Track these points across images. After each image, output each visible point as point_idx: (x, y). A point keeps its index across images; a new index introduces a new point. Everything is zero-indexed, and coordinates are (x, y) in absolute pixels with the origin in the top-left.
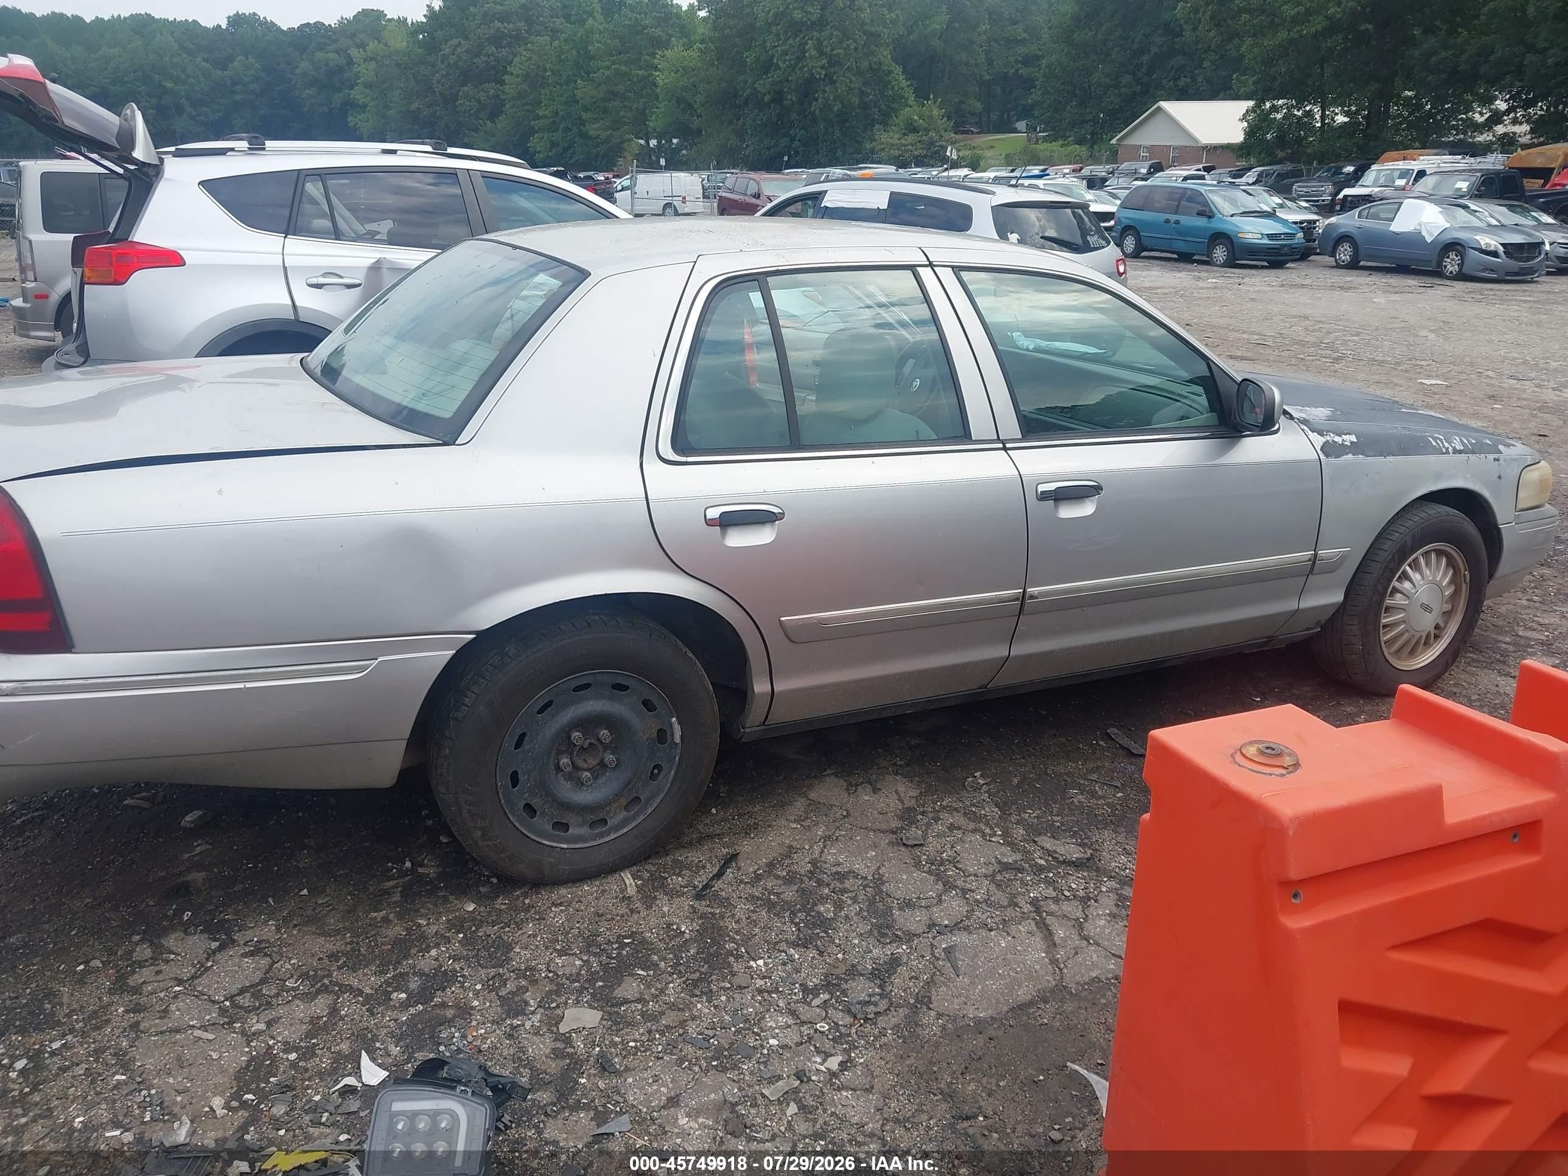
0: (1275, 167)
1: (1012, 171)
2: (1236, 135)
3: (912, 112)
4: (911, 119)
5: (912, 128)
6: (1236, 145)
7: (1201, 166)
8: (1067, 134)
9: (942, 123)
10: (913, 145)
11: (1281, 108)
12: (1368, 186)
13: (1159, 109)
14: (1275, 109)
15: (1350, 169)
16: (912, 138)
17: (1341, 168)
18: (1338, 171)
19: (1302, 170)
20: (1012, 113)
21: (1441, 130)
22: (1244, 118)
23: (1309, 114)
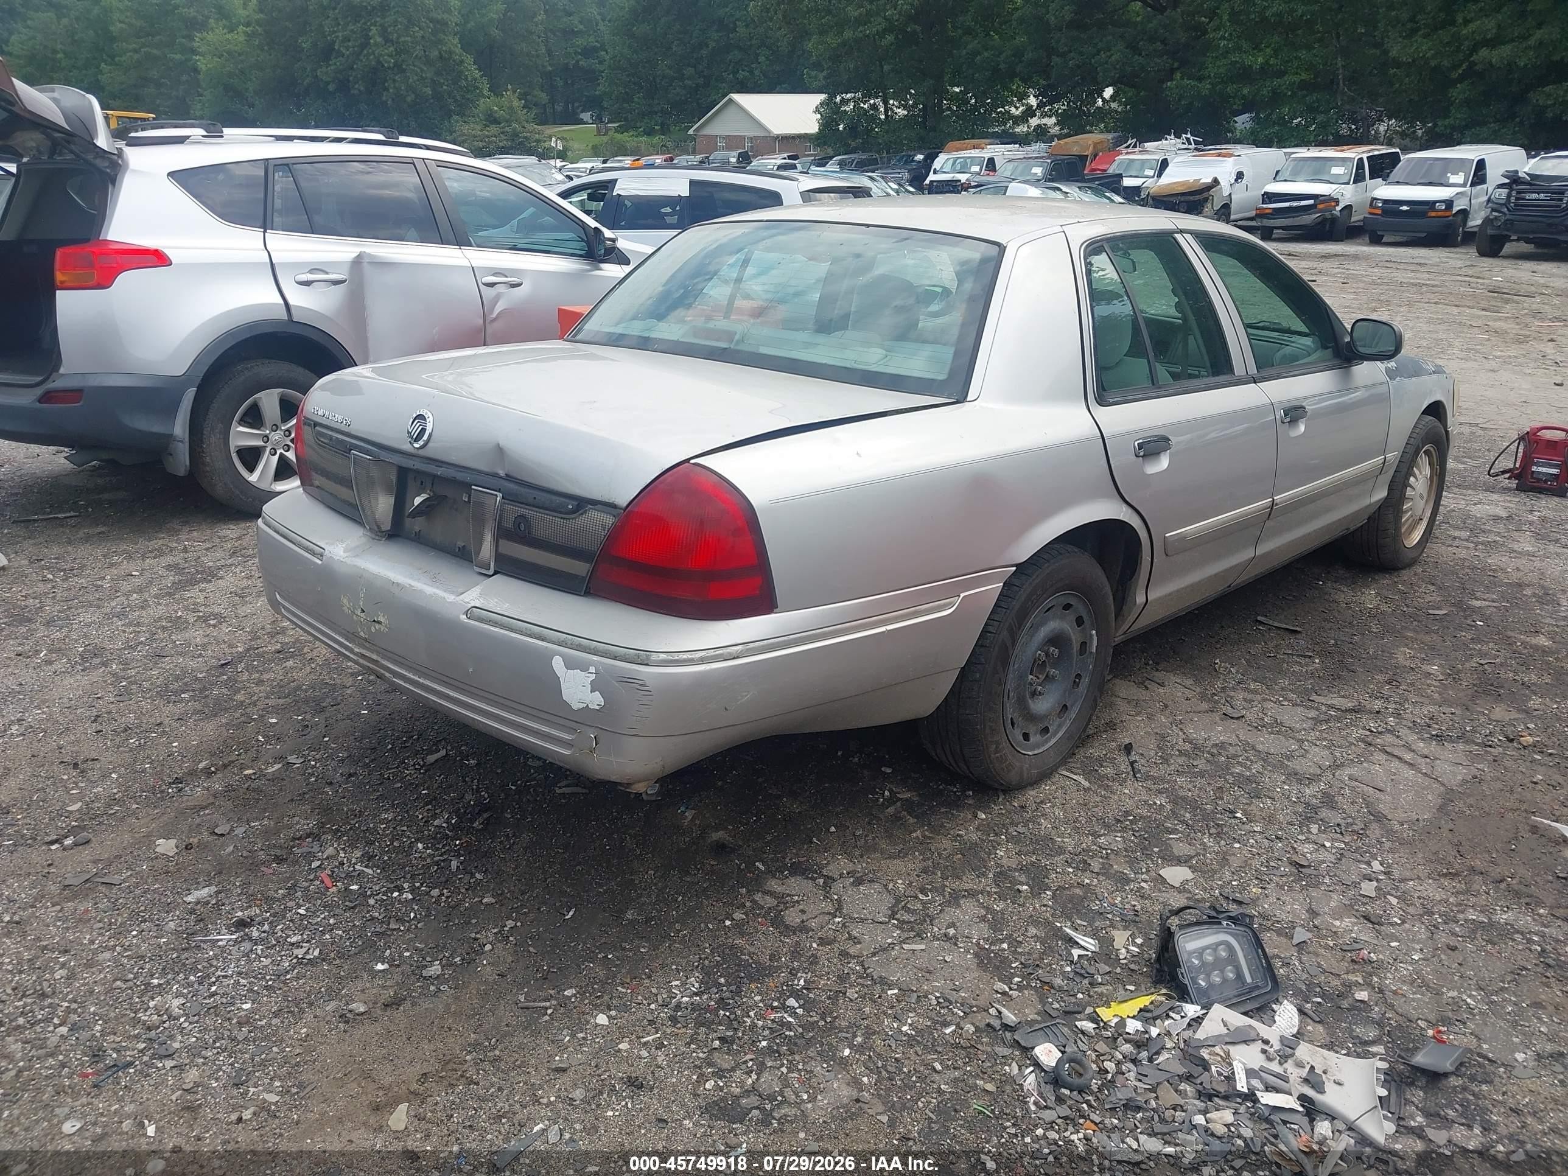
0: (852, 156)
1: (604, 162)
2: (810, 125)
3: (487, 103)
4: (491, 110)
5: (492, 119)
6: (812, 135)
7: (785, 155)
8: (638, 125)
9: (522, 114)
10: (496, 137)
11: (849, 102)
12: (948, 173)
13: (731, 100)
14: (844, 102)
15: (920, 157)
16: (494, 129)
17: (915, 155)
18: (910, 160)
19: (876, 159)
20: (576, 104)
21: (986, 122)
22: (817, 111)
23: (874, 107)
